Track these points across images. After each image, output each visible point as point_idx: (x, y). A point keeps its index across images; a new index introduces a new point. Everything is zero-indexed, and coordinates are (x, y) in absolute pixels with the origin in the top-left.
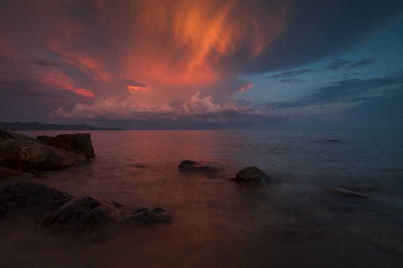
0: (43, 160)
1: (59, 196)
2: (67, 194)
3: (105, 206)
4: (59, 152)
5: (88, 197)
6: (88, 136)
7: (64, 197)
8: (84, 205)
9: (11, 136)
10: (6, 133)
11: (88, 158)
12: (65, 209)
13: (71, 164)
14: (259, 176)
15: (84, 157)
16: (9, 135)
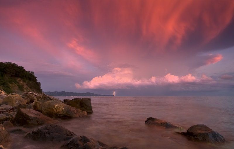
0: (64, 113)
1: (69, 134)
2: (73, 133)
3: (92, 142)
4: (73, 109)
5: (83, 136)
6: (89, 99)
7: (72, 135)
8: (81, 140)
9: (50, 99)
10: (48, 97)
11: (88, 113)
12: (71, 142)
13: (78, 116)
14: (206, 132)
15: (86, 112)
16: (49, 98)
